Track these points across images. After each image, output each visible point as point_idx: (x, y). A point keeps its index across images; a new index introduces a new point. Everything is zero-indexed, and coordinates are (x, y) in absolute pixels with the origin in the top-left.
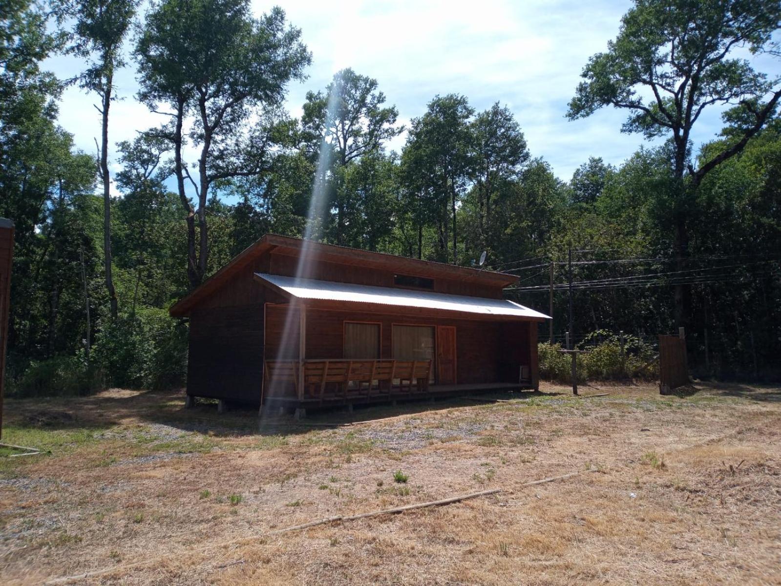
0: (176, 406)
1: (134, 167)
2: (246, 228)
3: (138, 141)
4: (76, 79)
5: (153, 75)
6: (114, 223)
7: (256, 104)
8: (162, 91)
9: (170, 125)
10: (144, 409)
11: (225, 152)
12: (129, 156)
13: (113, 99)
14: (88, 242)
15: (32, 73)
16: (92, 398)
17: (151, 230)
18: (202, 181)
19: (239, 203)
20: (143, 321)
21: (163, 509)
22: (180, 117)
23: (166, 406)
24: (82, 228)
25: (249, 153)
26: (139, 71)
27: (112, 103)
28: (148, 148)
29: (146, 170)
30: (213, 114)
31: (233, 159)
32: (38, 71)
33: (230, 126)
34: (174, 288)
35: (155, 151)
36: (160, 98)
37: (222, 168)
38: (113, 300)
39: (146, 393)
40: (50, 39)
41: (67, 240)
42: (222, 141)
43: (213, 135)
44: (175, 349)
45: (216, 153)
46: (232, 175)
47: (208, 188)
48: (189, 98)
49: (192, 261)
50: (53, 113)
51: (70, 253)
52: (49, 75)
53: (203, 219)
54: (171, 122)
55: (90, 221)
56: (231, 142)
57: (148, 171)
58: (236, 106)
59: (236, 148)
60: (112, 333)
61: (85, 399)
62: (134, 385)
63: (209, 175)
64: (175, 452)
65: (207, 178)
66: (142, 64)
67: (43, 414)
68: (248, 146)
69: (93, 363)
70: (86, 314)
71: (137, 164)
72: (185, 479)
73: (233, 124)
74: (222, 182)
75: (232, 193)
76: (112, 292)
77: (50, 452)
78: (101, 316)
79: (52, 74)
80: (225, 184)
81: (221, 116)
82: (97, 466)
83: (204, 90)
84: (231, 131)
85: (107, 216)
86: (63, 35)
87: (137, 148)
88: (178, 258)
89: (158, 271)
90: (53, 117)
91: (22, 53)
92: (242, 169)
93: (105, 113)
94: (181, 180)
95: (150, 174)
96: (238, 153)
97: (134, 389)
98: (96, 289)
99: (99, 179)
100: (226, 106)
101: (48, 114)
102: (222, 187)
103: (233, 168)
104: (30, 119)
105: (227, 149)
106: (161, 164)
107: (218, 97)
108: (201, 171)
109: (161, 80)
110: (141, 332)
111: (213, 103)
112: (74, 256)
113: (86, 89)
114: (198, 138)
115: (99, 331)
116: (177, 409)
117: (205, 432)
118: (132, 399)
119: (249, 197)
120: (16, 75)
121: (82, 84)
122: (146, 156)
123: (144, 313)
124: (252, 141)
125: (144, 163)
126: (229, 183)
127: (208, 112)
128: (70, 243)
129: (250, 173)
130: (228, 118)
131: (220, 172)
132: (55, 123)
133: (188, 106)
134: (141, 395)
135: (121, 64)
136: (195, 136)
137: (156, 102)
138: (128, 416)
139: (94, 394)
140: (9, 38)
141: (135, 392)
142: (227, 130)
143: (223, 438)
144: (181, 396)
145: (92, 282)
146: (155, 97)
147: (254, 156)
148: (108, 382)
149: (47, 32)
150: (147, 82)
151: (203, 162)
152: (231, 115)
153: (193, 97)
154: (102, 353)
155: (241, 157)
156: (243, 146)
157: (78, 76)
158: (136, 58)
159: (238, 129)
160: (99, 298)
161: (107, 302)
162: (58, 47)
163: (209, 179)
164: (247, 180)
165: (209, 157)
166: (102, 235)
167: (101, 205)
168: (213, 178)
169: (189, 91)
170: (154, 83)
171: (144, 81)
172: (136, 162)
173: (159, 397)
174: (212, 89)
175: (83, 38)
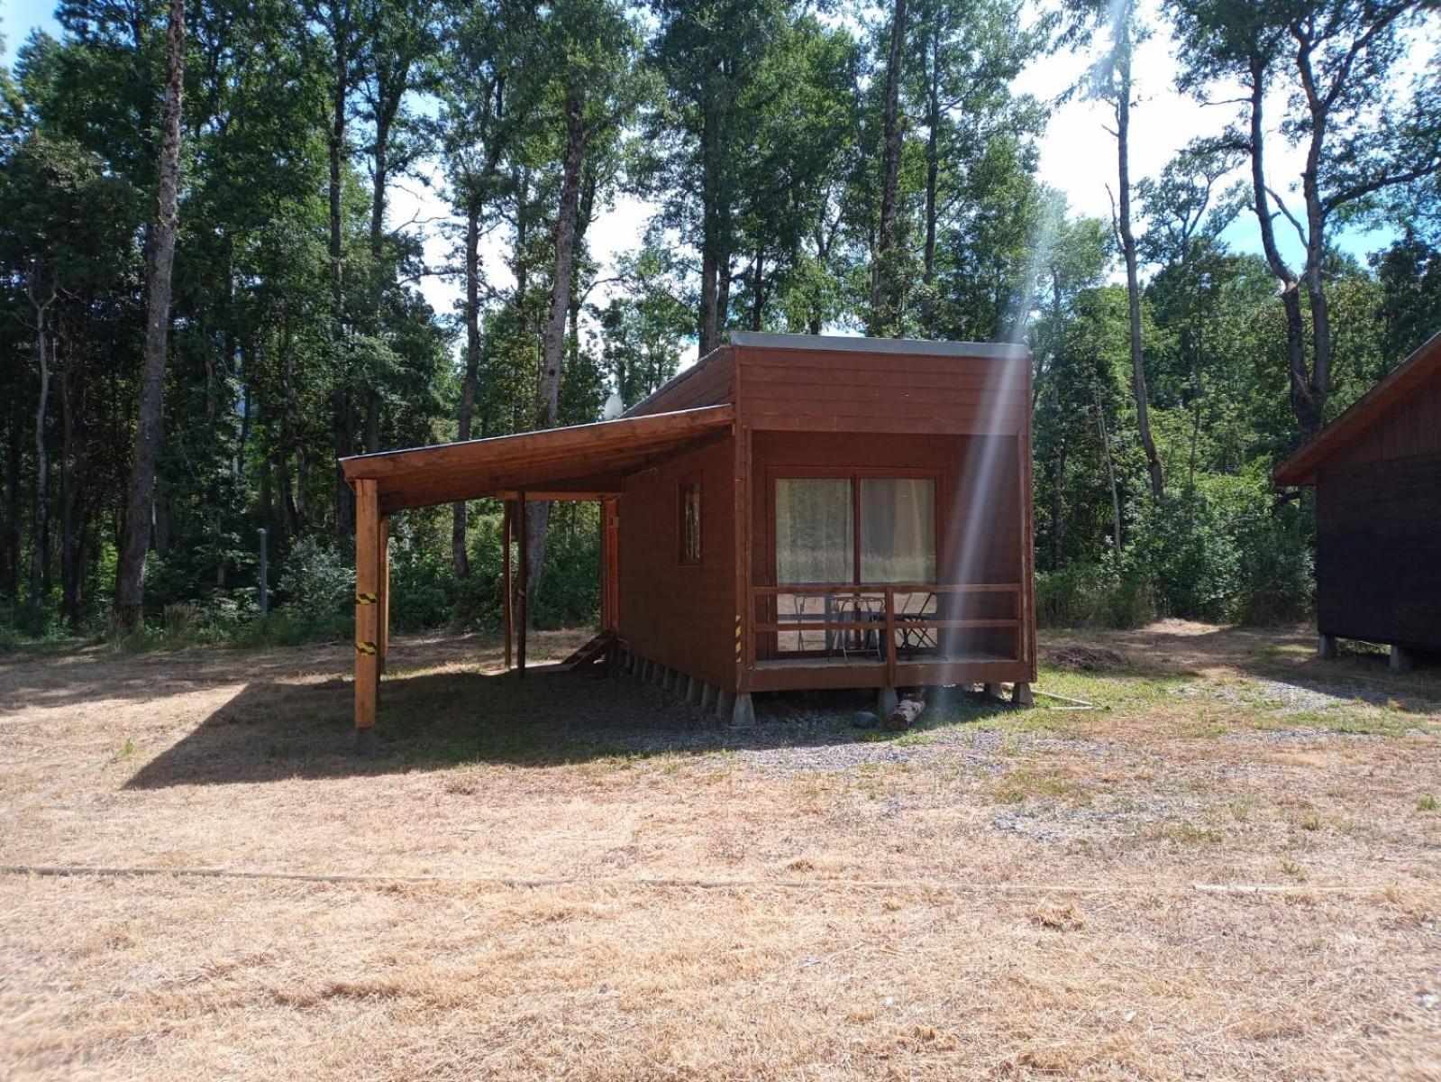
0: (1298, 654)
1: (1164, 222)
2: (1415, 292)
3: (1168, 170)
4: (1071, 91)
5: (1200, 34)
6: (1147, 329)
7: (1424, 21)
8: (1221, 58)
9: (1239, 122)
10: (1238, 656)
11: (1358, 143)
12: (1154, 204)
13: (1134, 104)
14: (1103, 369)
15: (1000, 105)
16: (1138, 633)
17: (1214, 330)
18: (1310, 214)
19: (1396, 243)
20: (1210, 499)
21: (1347, 817)
22: (1256, 99)
23: (1279, 653)
24: (1093, 349)
25: (1414, 131)
26: (1175, 37)
27: (1131, 111)
28: (1186, 179)
29: (1185, 221)
30: (1326, 72)
31: (1374, 153)
32: (1009, 97)
33: (1365, 86)
34: (1253, 437)
35: (1200, 181)
36: (1215, 76)
37: (1352, 177)
38: (1153, 466)
39: (1230, 630)
40: (1026, 38)
41: (1072, 372)
42: (1350, 121)
43: (1329, 116)
44: (1281, 548)
45: (1337, 152)
46: (1375, 187)
47: (1324, 224)
48: (1271, 58)
49: (1299, 377)
50: (1033, 162)
51: (1078, 392)
52: (1026, 99)
53: (1316, 291)
54: (1241, 115)
55: (1106, 333)
56: (1369, 118)
57: (1190, 222)
58: (1379, 38)
59: (1384, 127)
60: (1156, 526)
61: (1127, 634)
62: (1207, 613)
63: (1325, 200)
64: (1332, 730)
65: (1320, 206)
66: (1180, 22)
67: (1078, 651)
68: (1410, 116)
69: (1129, 576)
70: (1111, 492)
71: (1169, 214)
72: (1371, 775)
73: (1372, 80)
74: (1352, 207)
75: (1377, 224)
76: (1151, 452)
77: (1108, 708)
78: (1132, 495)
79: (1031, 97)
80: (1360, 210)
81: (1344, 71)
82: (1197, 736)
83: (1306, 30)
84: (1368, 94)
85: (1134, 318)
86: (1047, 22)
87: (1166, 184)
88: (1269, 375)
89: (1232, 406)
90: (1032, 169)
91: (985, 75)
92: (1397, 168)
93: (1122, 135)
94: (1265, 221)
95: (1193, 226)
96: (1386, 138)
97: (1206, 622)
98: (1122, 449)
99: (1117, 256)
100: (1356, 47)
101: (1026, 166)
102: (1353, 217)
103: (1376, 173)
104: (1003, 182)
105: (1362, 136)
106: (1212, 204)
107: (1337, 33)
108: (1307, 195)
109: (1216, 39)
110: (1208, 521)
111: (1328, 50)
112: (1085, 397)
113: (1090, 101)
114: (1296, 130)
115: (1131, 521)
116: (1303, 660)
117: (1379, 702)
118: (1209, 637)
119: (1417, 224)
120: (978, 115)
121: (1083, 94)
122: (1184, 196)
123: (1208, 485)
124: (1418, 104)
125: (1182, 209)
126: (1369, 205)
127: (1316, 71)
128: (1076, 376)
129: (1417, 172)
130: (1362, 71)
131: (1348, 188)
132: (1038, 178)
133: (1271, 72)
134: (1222, 631)
135: (1144, 35)
136: (1291, 128)
137: (1209, 86)
138: (1216, 665)
139: (1140, 626)
140: (966, 59)
141: (1210, 626)
142: (1358, 97)
143: (1422, 715)
144: (1299, 637)
145: (1117, 439)
146: (1206, 76)
147: (1426, 133)
148: (1160, 607)
149: (1021, 29)
150: (1191, 53)
151: (1310, 176)
152: (1367, 61)
153: (1280, 52)
154: (1144, 558)
155: (1395, 143)
156: (1397, 119)
157: (1076, 83)
158: (1168, 14)
159: (1384, 87)
160: (1128, 465)
161: (1139, 470)
162: (1039, 47)
163: (1325, 208)
164: (1410, 190)
165: (1322, 163)
166: (1126, 355)
167: (1121, 302)
168: (1332, 203)
169: (1272, 42)
170: (1203, 50)
171: (1186, 53)
172: (1168, 211)
173: (1257, 637)
174: (1322, 21)
175: (1078, 13)
